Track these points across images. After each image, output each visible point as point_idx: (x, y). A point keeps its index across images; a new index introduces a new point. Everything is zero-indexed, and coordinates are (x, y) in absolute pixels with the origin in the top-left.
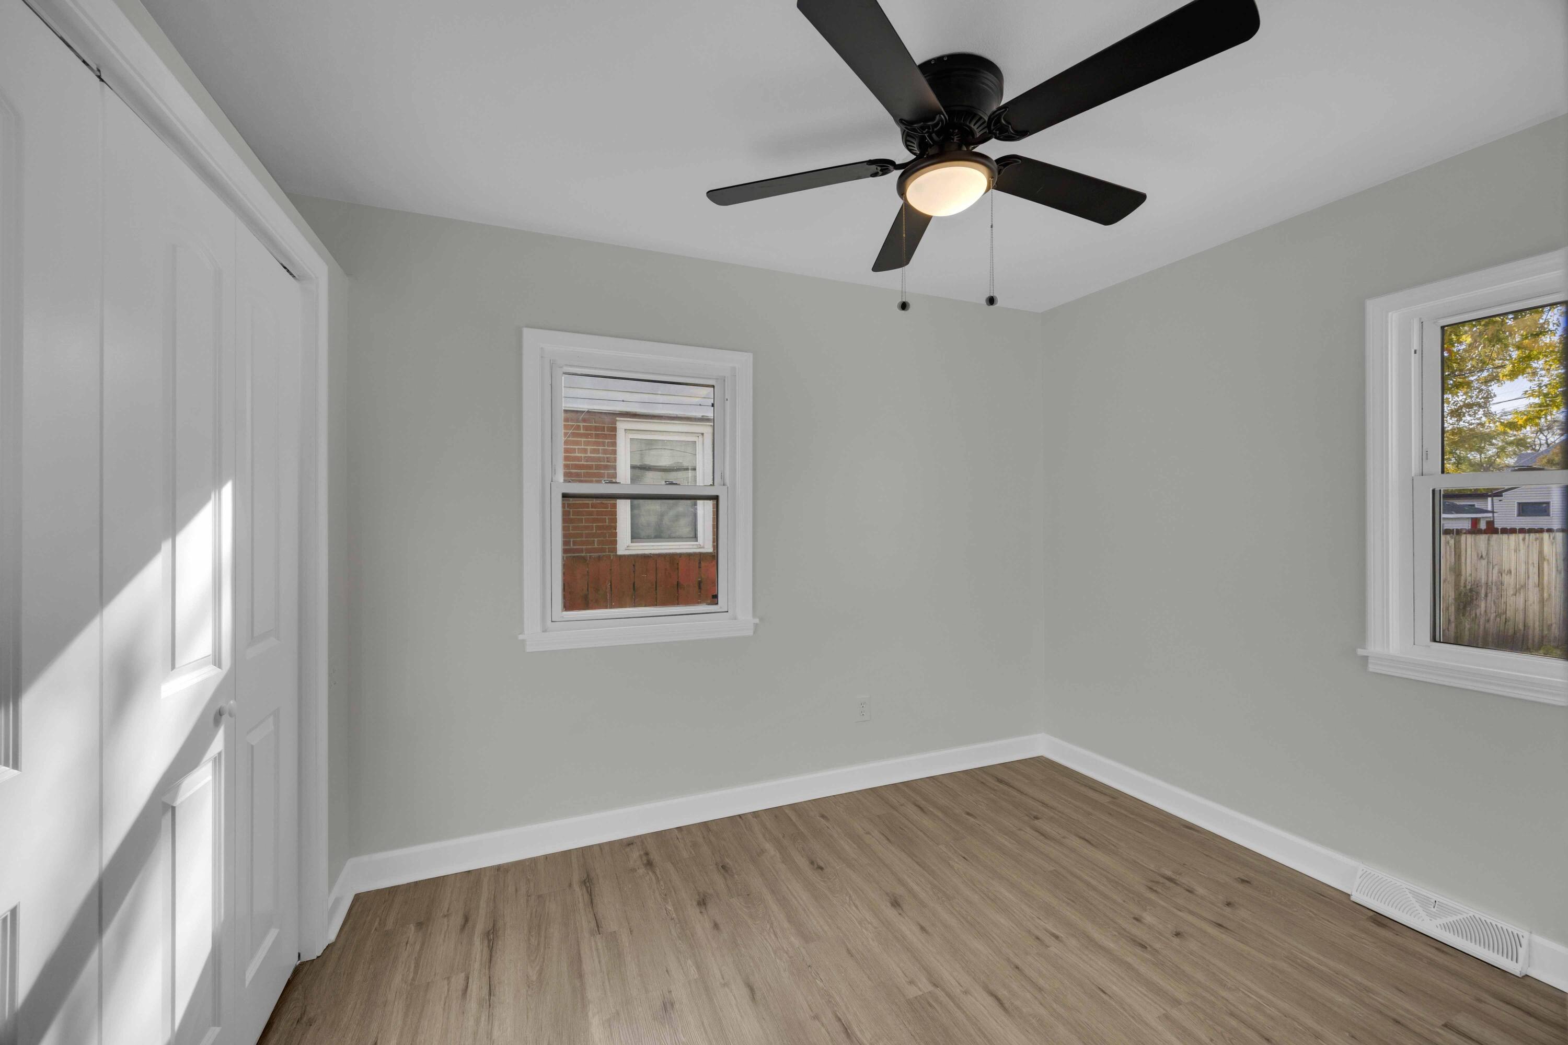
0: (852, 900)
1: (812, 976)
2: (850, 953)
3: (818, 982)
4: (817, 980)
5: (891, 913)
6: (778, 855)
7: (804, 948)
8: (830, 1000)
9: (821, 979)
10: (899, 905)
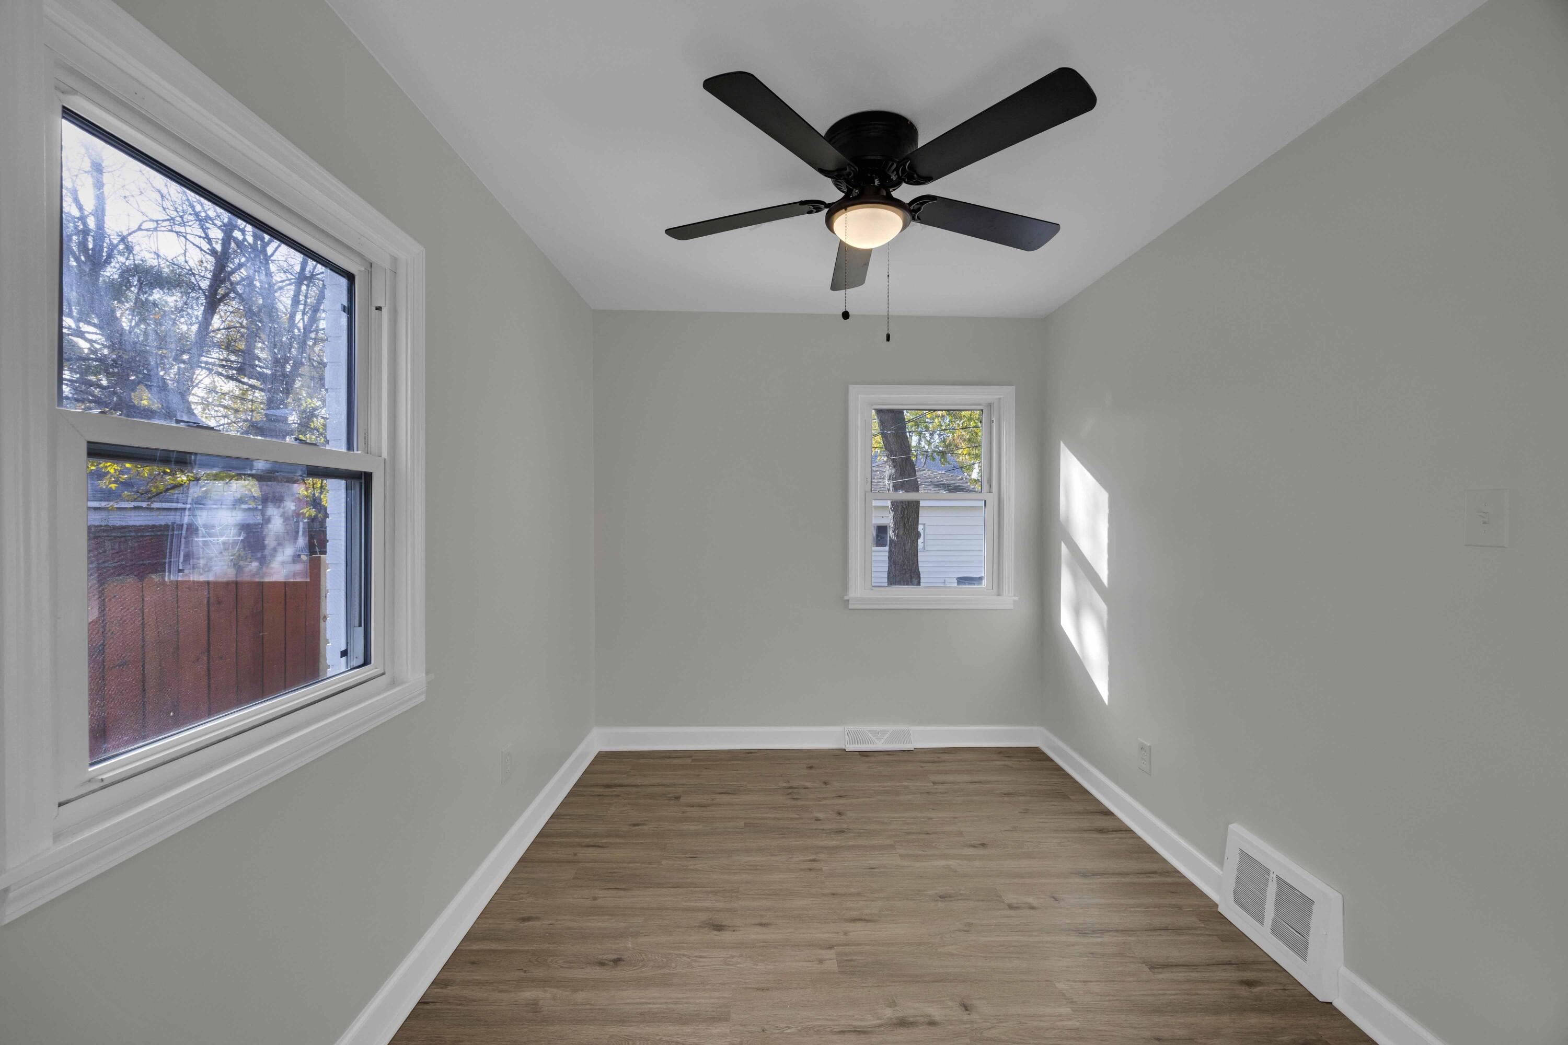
0: (690, 957)
1: (778, 1033)
2: (763, 990)
3: (789, 1031)
4: (785, 1031)
5: (726, 936)
6: (555, 991)
7: (735, 1025)
8: (816, 1030)
9: (785, 1027)
10: (721, 926)
